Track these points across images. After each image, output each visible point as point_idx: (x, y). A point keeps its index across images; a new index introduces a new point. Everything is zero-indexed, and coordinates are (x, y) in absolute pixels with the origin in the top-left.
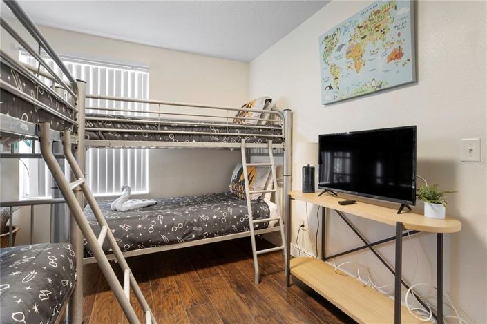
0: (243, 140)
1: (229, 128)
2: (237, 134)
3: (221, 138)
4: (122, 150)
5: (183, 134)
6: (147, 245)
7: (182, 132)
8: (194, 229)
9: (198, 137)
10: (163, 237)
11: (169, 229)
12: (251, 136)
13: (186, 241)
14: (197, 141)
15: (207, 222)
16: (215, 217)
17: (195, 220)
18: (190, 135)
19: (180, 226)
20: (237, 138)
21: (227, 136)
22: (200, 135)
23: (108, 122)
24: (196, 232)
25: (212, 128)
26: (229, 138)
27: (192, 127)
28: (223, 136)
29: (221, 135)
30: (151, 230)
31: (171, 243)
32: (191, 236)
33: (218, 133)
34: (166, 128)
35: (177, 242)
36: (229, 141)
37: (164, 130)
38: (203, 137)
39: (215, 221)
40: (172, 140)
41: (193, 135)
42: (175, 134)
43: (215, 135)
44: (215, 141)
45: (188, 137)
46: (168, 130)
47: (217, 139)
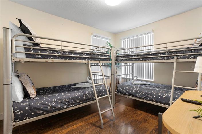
0: (175, 58)
1: (167, 52)
2: (173, 55)
3: (163, 58)
4: (145, 64)
5: (145, 58)
6: (133, 96)
7: (145, 57)
8: (149, 96)
9: (151, 58)
10: (137, 95)
11: (140, 93)
12: (184, 55)
13: (145, 100)
14: (151, 60)
15: (155, 95)
16: (160, 94)
17: (150, 93)
18: (148, 58)
19: (144, 93)
20: (173, 57)
21: (166, 57)
22: (152, 57)
23: (124, 56)
24: (149, 98)
25: (158, 54)
26: (167, 57)
27: (149, 55)
28: (164, 57)
29: (163, 57)
30: (134, 91)
31: (140, 98)
32: (147, 99)
33: (161, 56)
34: (139, 56)
35: (142, 99)
36: (168, 59)
37: (138, 57)
38: (154, 58)
39: (160, 96)
40: (141, 60)
41: (149, 58)
42: (142, 58)
43: (159, 57)
44: (159, 60)
45: (147, 59)
46: (140, 57)
47: (161, 58)
